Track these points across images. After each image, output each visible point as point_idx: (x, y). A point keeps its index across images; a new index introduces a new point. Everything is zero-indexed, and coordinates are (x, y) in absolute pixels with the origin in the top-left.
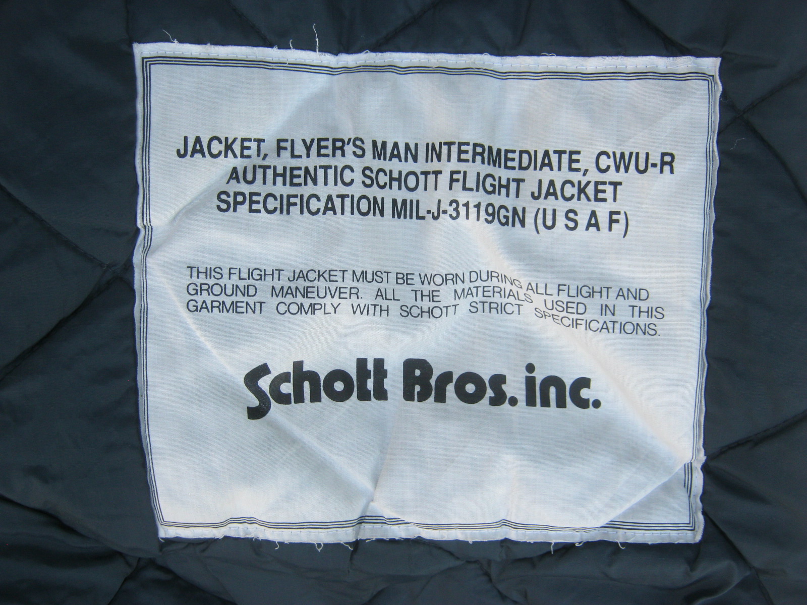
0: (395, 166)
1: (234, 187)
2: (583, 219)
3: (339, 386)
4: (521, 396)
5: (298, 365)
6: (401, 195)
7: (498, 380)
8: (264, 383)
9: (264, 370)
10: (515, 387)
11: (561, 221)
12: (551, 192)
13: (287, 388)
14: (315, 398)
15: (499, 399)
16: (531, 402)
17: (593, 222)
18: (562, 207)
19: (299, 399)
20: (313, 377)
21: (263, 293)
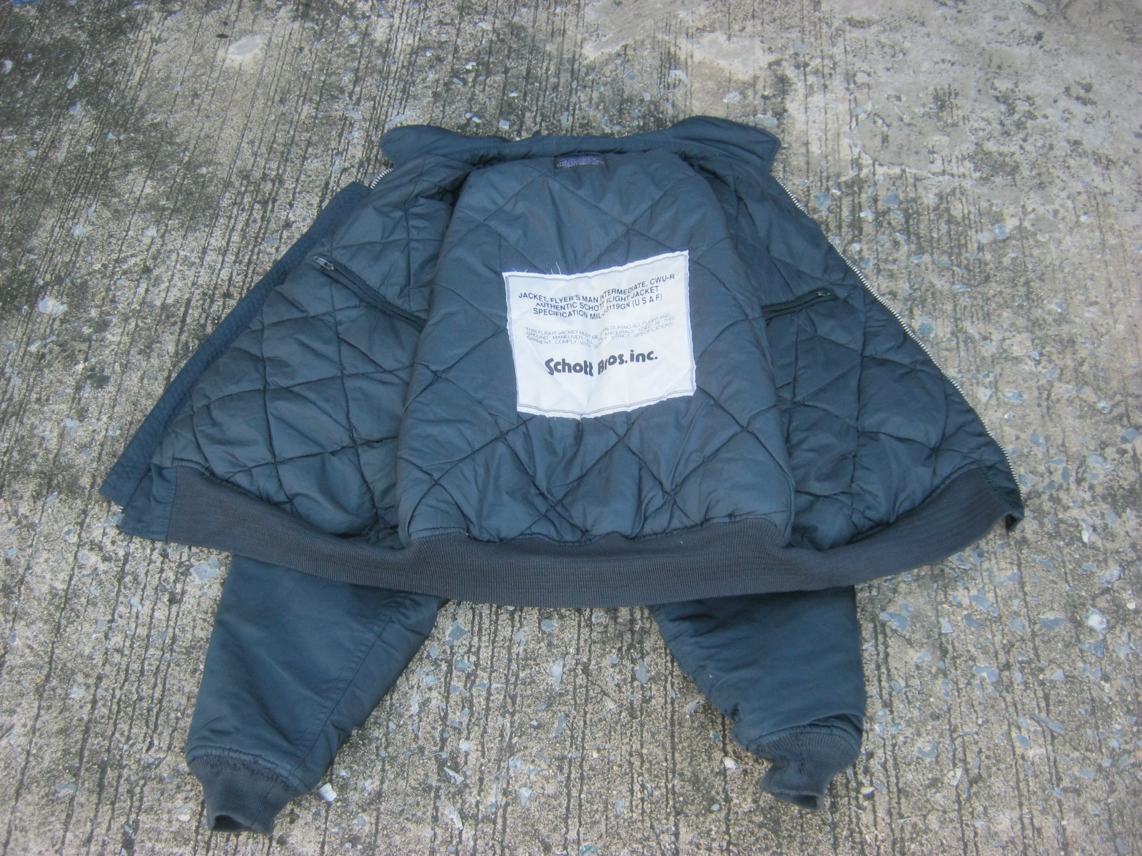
0: (591, 304)
1: (538, 307)
2: (648, 299)
3: (578, 368)
4: (629, 359)
5: (564, 360)
6: (593, 312)
7: (621, 356)
8: (552, 364)
9: (552, 360)
10: (627, 357)
11: (641, 302)
12: (637, 294)
13: (560, 367)
14: (570, 371)
15: (622, 362)
16: (632, 360)
17: (651, 300)
18: (640, 297)
19: (564, 371)
20: (569, 365)
21: (550, 337)
